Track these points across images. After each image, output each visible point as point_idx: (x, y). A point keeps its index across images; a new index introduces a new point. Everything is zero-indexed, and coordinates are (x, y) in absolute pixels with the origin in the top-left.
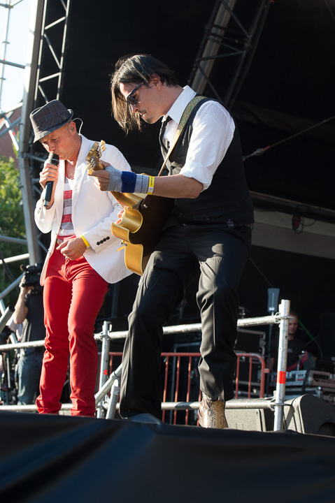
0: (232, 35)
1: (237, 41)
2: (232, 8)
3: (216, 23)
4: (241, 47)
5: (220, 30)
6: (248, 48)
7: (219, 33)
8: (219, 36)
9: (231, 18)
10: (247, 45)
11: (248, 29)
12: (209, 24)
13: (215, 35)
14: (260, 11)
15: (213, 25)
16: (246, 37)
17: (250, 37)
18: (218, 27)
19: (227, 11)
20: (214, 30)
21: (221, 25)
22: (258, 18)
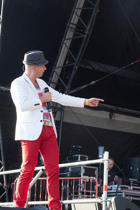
0: (80, 28)
1: (82, 31)
2: (79, 15)
3: (72, 22)
4: (84, 33)
5: (74, 25)
6: (87, 34)
7: (73, 27)
8: (73, 29)
9: (79, 19)
10: (86, 32)
11: (87, 25)
12: (68, 23)
13: (71, 28)
14: (93, 16)
15: (70, 23)
16: (86, 28)
17: (88, 28)
18: (73, 24)
19: (77, 16)
20: (71, 25)
21: (74, 23)
22: (92, 19)
